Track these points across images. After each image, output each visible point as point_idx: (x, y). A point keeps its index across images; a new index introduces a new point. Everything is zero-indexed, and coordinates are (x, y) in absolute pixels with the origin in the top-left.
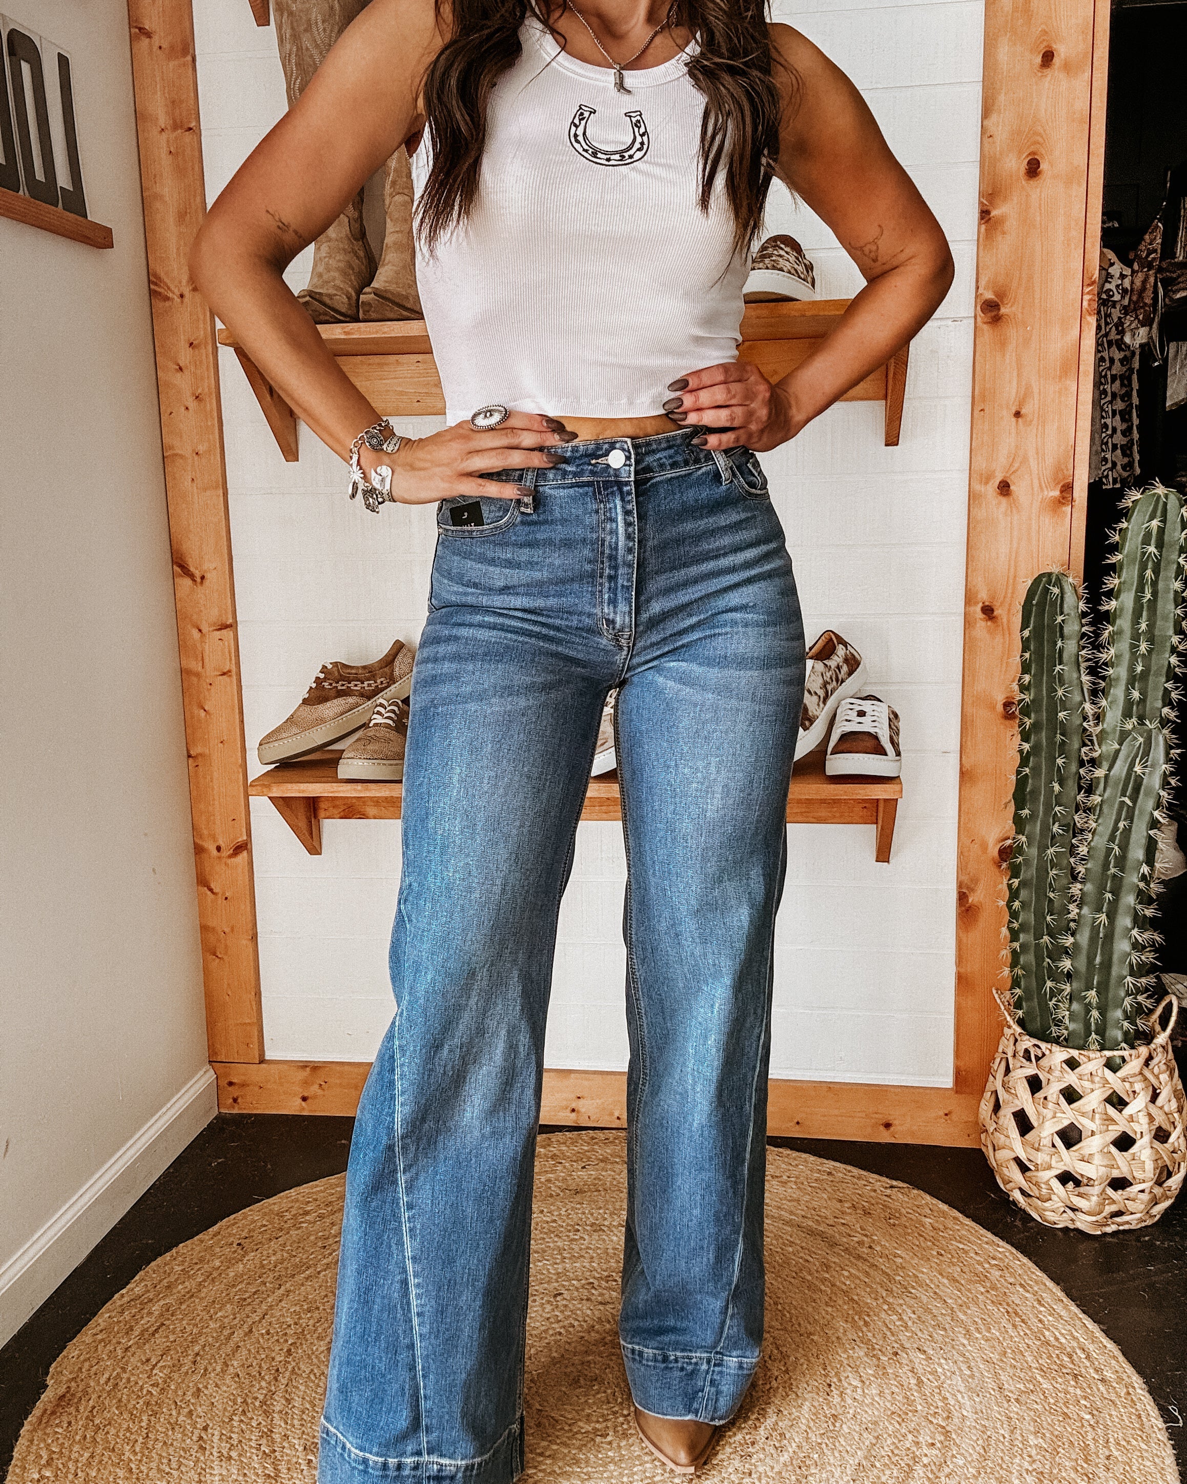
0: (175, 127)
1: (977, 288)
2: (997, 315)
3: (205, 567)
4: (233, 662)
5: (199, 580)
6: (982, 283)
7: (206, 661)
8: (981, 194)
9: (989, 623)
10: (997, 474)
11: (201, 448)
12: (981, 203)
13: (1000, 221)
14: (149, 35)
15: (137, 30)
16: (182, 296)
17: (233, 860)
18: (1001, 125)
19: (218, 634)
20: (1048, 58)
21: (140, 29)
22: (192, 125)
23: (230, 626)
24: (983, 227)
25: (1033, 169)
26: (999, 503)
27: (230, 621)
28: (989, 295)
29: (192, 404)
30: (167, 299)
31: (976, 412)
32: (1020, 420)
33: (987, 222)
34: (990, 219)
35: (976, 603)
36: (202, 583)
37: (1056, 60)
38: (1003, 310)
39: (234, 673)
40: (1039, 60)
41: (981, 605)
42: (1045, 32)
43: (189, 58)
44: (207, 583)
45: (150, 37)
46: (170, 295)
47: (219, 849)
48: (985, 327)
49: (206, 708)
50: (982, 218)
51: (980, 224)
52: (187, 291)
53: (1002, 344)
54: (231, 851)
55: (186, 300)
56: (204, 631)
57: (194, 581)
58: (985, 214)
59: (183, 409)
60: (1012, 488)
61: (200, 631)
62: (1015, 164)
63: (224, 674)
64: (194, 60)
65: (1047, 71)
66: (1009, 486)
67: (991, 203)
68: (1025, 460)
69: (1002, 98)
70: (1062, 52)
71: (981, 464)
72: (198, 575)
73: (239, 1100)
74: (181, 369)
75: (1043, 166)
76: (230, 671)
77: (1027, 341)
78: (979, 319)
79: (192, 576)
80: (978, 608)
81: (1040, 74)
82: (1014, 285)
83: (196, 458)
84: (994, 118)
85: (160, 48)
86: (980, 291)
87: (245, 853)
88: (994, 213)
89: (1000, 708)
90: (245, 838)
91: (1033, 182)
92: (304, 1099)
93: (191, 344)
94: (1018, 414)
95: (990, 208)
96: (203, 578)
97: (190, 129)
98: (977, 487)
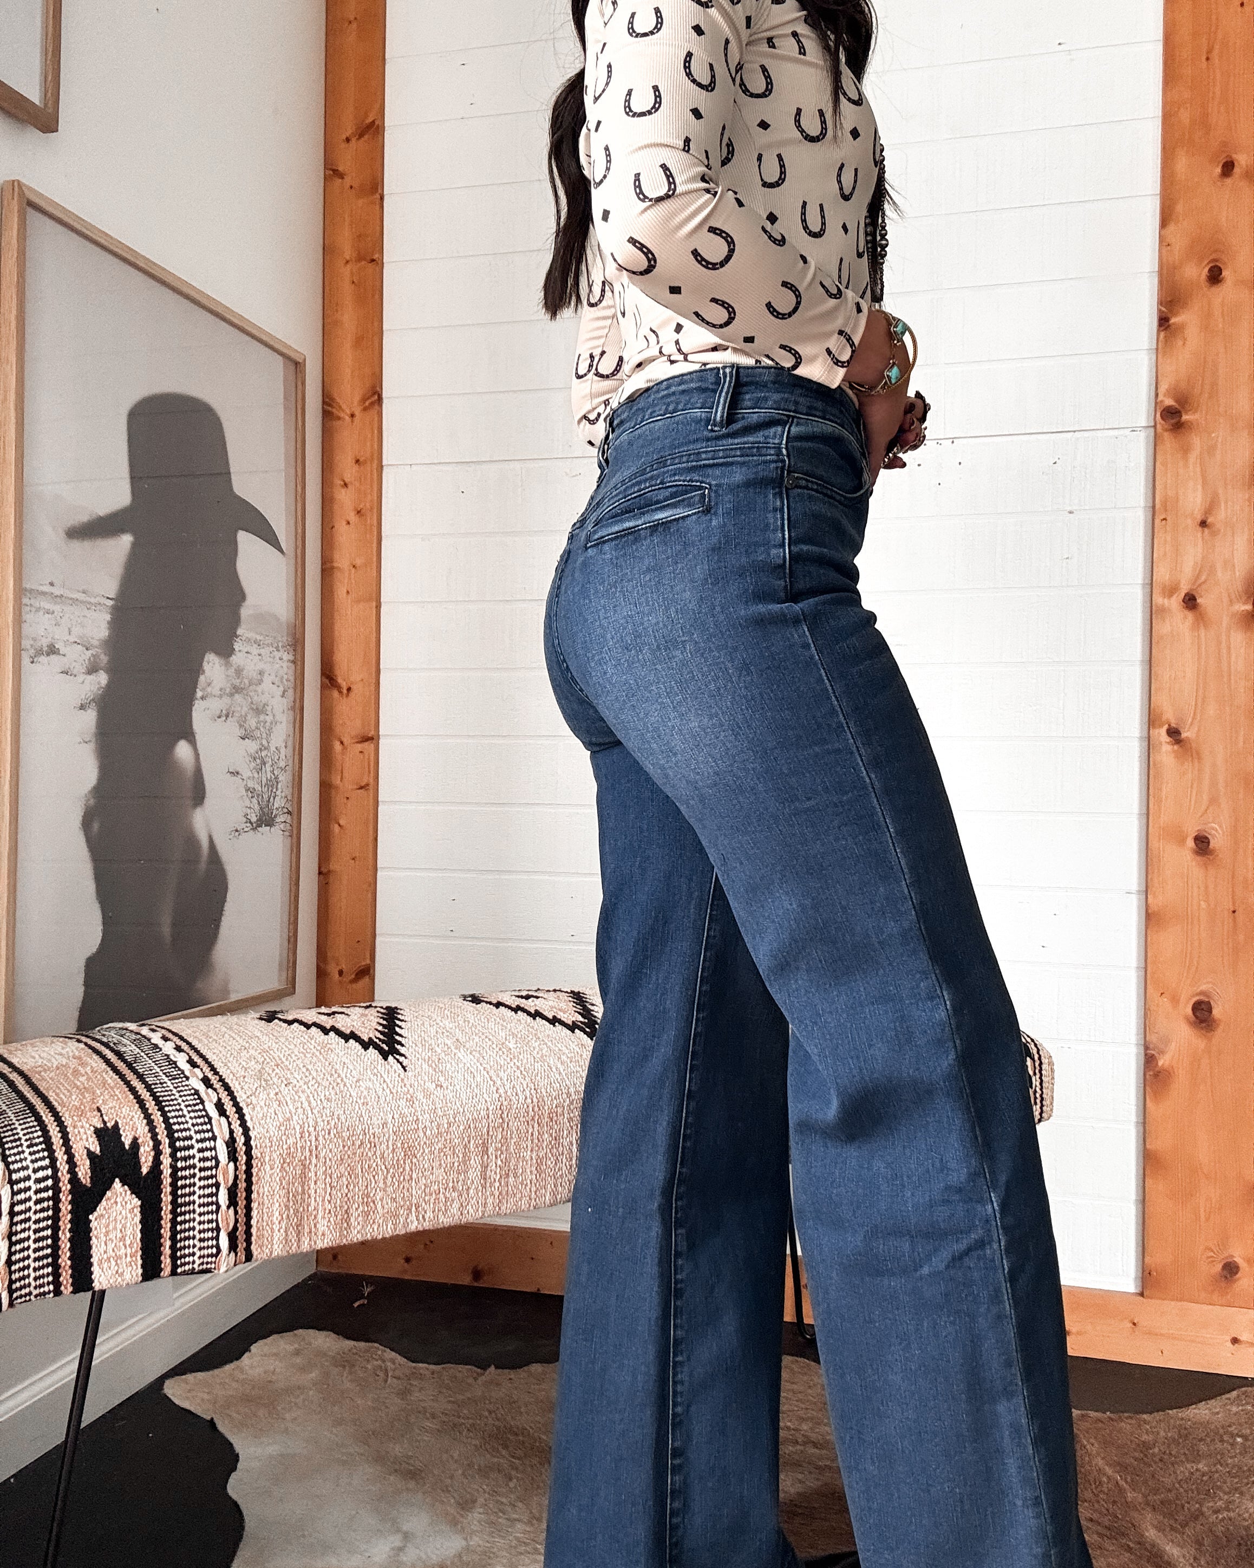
0: (360, 258)
1: (1157, 395)
2: (1179, 422)
3: (352, 679)
4: (372, 775)
5: (345, 691)
6: (1162, 390)
7: (346, 774)
8: (1160, 303)
9: (1176, 747)
10: (1182, 586)
11: (358, 562)
12: (1159, 311)
13: (1181, 328)
14: (341, 176)
15: (331, 172)
16: (352, 416)
17: (354, 986)
18: (1179, 234)
19: (359, 747)
20: (1228, 168)
21: (334, 171)
22: (376, 256)
23: (371, 739)
24: (1162, 334)
25: (1215, 276)
26: (1185, 618)
27: (372, 733)
28: (1169, 402)
29: (352, 517)
30: (339, 418)
31: (1157, 521)
32: (1206, 530)
33: (1166, 329)
34: (1169, 326)
35: (1161, 726)
36: (348, 695)
37: (1237, 170)
38: (1185, 417)
39: (371, 787)
40: (1218, 170)
41: (1166, 727)
42: (1224, 144)
43: (378, 196)
44: (352, 694)
45: (343, 178)
46: (342, 415)
47: (341, 973)
48: (1166, 434)
49: (342, 822)
50: (1160, 325)
51: (1159, 331)
52: (357, 412)
53: (1185, 450)
54: (353, 976)
55: (357, 419)
56: (345, 743)
57: (340, 692)
58: (1163, 321)
59: (344, 523)
60: (1199, 601)
61: (342, 743)
62: (1196, 272)
63: (361, 788)
64: (382, 198)
65: (1228, 181)
66: (1195, 600)
67: (1171, 311)
68: (1212, 571)
69: (1179, 208)
70: (1242, 160)
71: (1163, 574)
72: (344, 687)
73: (339, 1257)
74: (346, 485)
75: (1225, 273)
76: (368, 785)
77: (1211, 450)
78: (1158, 426)
79: (339, 688)
80: (1163, 731)
81: (1219, 183)
82: (1197, 391)
83: (353, 570)
84: (1171, 228)
85: (351, 187)
86: (1160, 398)
87: (366, 979)
88: (1173, 321)
89: (1190, 843)
90: (368, 962)
91: (1215, 289)
92: (408, 1260)
93: (357, 461)
94: (1203, 524)
95: (1169, 315)
96: (349, 689)
97: (373, 260)
98: (1159, 600)
